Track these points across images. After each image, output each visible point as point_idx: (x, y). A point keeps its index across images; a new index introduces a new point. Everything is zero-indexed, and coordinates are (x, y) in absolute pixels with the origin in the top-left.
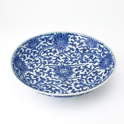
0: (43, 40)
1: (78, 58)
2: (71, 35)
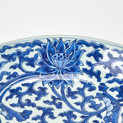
0: (10, 58)
1: (103, 114)
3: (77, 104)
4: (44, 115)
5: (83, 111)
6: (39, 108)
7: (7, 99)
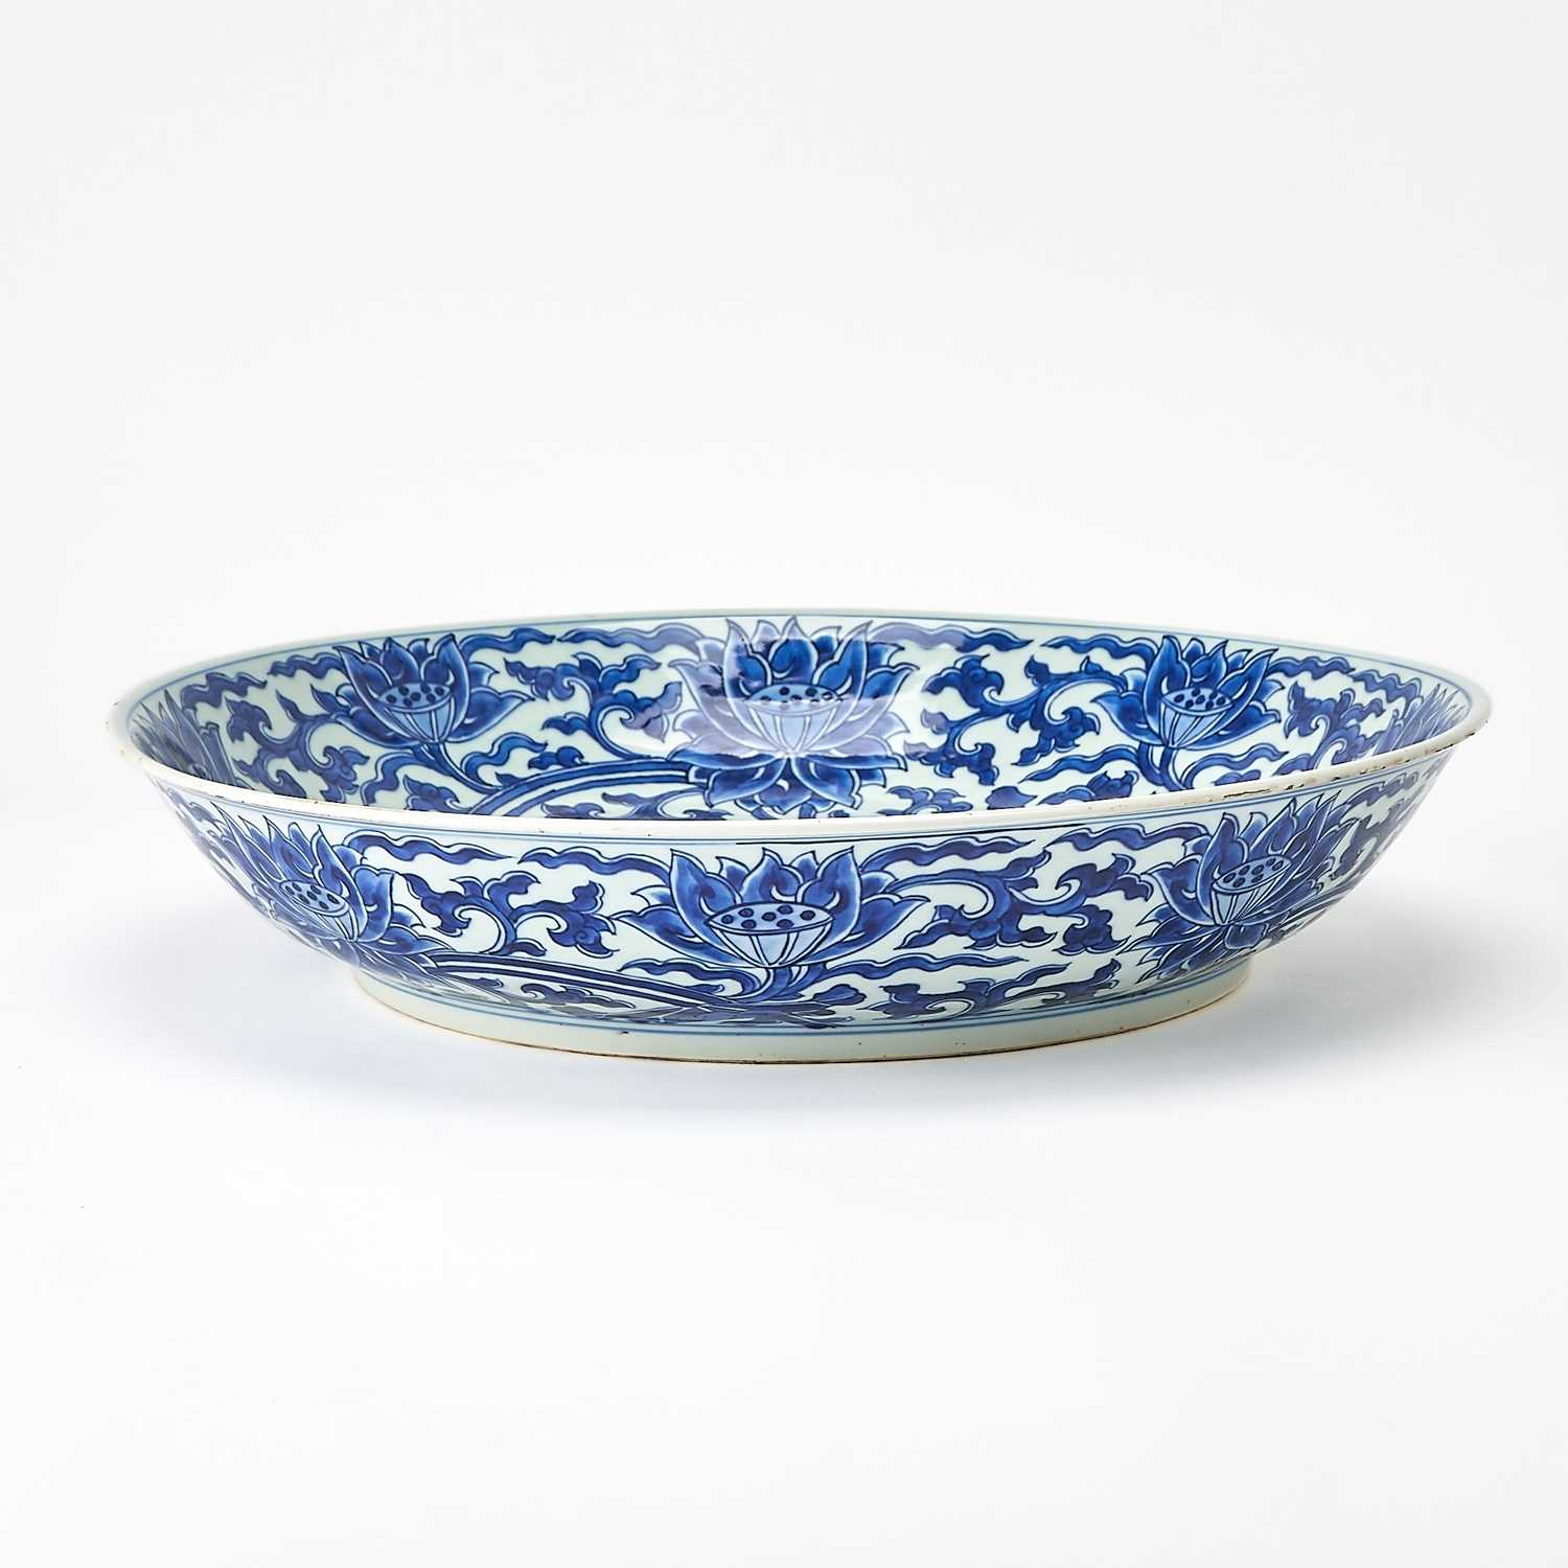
0: (545, 682)
2: (928, 641)
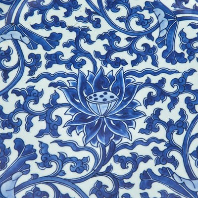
3: (120, 19)
4: (78, 38)
5: (128, 31)
6: (71, 29)
7: (26, 17)
